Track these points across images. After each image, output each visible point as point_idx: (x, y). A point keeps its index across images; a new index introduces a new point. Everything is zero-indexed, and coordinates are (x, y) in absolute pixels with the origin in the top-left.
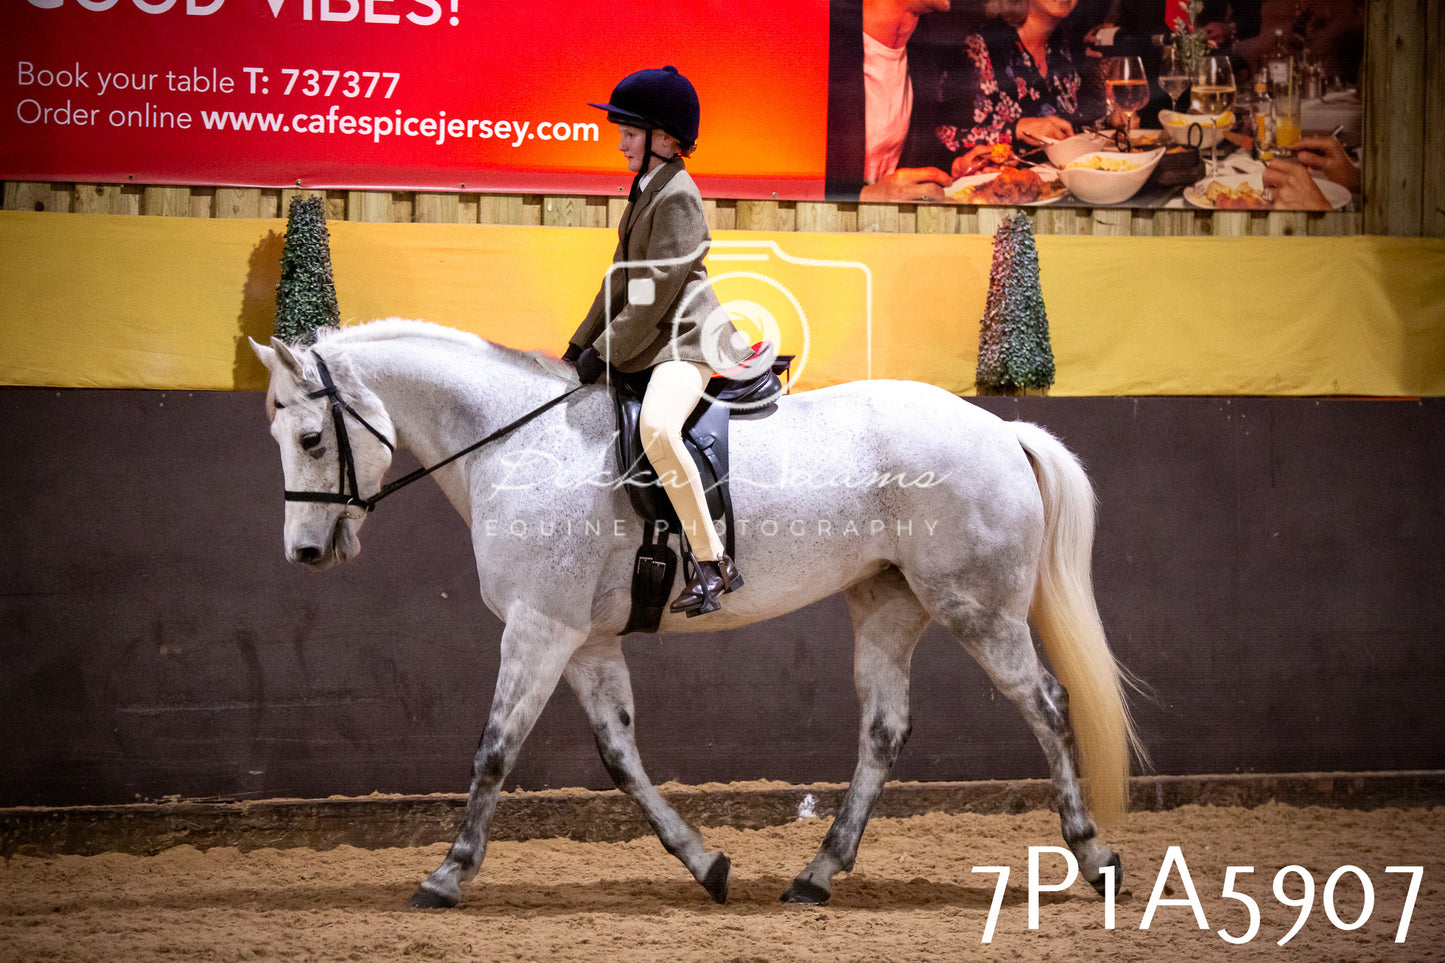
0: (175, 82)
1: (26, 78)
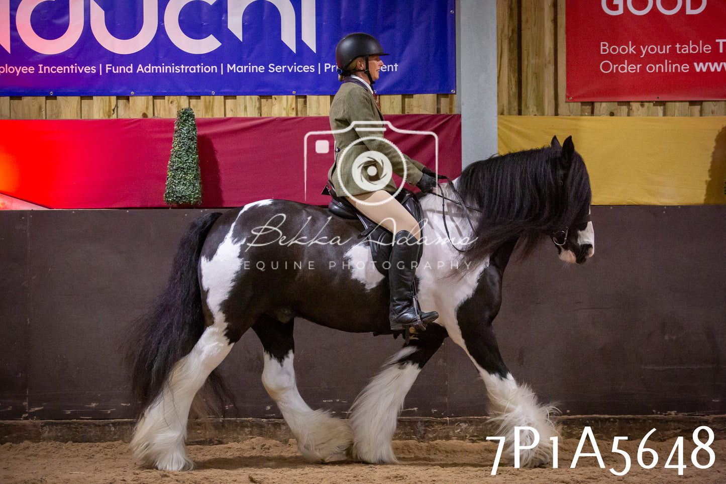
0: (680, 49)
1: (605, 50)
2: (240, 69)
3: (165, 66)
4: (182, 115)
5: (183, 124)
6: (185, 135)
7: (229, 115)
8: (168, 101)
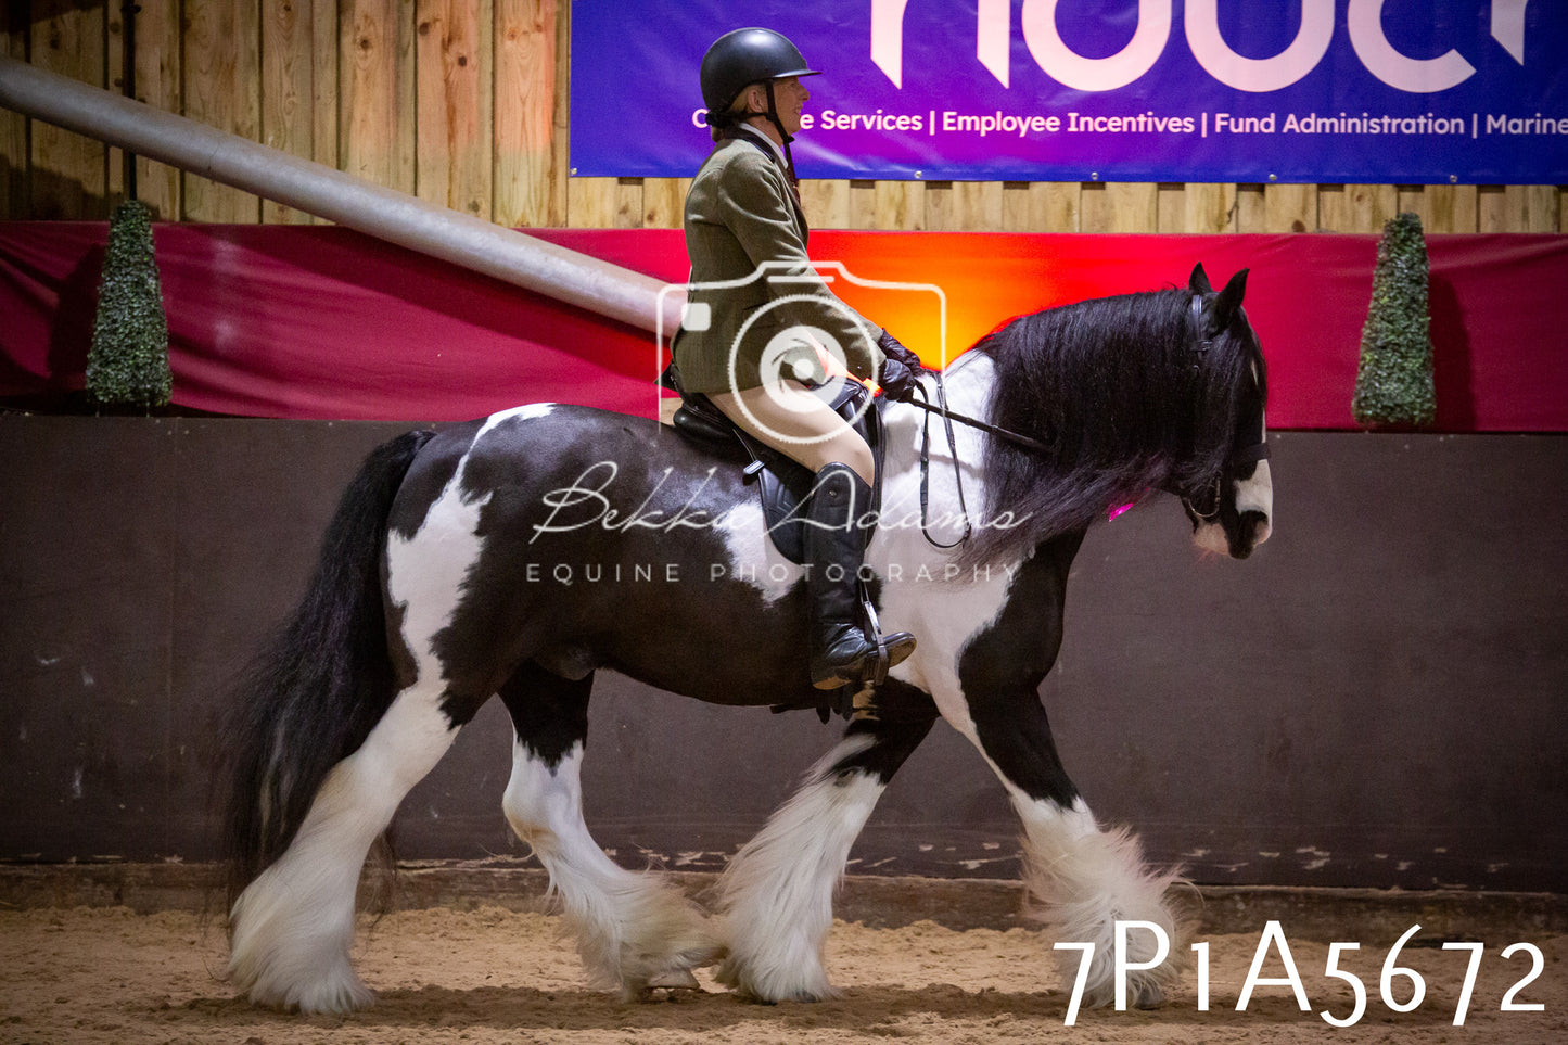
2: (1515, 126)
3: (1346, 118)
4: (1397, 229)
5: (1399, 249)
6: (1403, 272)
7: (1488, 228)
8: (1352, 195)
